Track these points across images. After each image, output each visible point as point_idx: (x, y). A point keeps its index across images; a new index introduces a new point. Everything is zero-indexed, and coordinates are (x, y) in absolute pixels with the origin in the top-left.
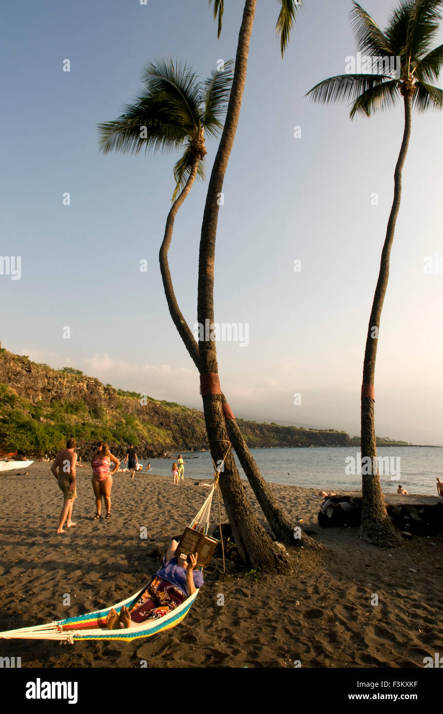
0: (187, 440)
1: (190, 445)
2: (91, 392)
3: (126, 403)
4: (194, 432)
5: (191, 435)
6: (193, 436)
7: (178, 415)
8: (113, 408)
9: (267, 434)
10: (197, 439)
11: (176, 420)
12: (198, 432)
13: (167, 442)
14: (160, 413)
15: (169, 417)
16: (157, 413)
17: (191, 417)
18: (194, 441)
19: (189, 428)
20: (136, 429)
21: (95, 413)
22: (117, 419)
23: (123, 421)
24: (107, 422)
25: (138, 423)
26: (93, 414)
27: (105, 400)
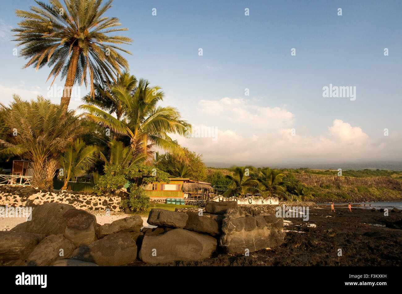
8: (349, 184)
20: (369, 192)
21: (339, 187)
22: (351, 188)
23: (356, 189)
24: (344, 190)
25: (374, 188)
26: (337, 188)
27: (345, 182)
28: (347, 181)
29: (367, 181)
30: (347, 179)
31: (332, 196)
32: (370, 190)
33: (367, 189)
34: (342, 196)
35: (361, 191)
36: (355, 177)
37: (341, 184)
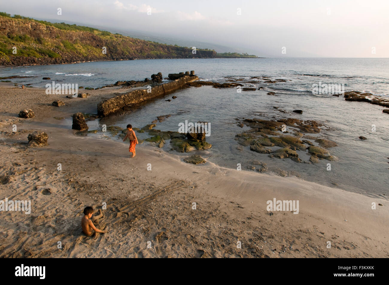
0: (113, 54)
1: (114, 57)
2: (34, 29)
3: (69, 34)
4: (117, 50)
5: (115, 52)
6: (116, 52)
7: (107, 41)
8: (53, 38)
9: (171, 51)
10: (118, 54)
11: (106, 43)
12: (119, 50)
13: (100, 55)
14: (97, 40)
15: (102, 42)
16: (95, 39)
17: (115, 42)
18: (117, 55)
19: (114, 48)
20: (76, 49)
21: (39, 41)
22: (57, 44)
23: (62, 45)
24: (47, 46)
25: (80, 45)
26: (37, 41)
27: (47, 34)
28: (51, 32)
29: (72, 35)
30: (50, 30)
31: (34, 54)
32: (76, 46)
33: (73, 45)
34: (48, 54)
35: (68, 48)
36: (58, 28)
37: (42, 36)
